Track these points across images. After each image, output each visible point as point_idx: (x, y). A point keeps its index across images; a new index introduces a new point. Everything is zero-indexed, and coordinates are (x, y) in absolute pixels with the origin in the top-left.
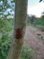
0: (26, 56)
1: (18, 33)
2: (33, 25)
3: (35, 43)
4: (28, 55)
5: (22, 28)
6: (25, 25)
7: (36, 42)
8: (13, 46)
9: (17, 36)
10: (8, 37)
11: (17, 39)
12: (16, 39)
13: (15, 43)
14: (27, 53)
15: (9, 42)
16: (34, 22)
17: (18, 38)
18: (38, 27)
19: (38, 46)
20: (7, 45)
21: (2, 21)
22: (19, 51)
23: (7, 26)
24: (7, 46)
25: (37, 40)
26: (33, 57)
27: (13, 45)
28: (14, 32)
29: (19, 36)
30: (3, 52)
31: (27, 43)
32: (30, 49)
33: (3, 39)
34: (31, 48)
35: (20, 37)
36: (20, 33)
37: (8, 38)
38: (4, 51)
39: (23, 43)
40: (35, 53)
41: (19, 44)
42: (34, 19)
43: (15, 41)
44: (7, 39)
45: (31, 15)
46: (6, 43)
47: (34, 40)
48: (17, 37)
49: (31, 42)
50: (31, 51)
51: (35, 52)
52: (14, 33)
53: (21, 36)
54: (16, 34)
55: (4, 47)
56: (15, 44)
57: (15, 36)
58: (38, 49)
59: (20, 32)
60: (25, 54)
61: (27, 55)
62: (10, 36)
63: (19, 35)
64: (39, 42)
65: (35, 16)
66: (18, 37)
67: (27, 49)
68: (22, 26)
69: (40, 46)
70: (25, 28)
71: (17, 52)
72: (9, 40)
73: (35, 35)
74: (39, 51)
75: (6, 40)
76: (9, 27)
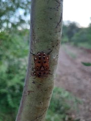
0: (56, 106)
1: (39, 65)
2: (72, 43)
3: (76, 81)
4: (62, 106)
5: (50, 51)
6: (57, 45)
7: (79, 79)
8: (27, 93)
9: (38, 70)
10: (19, 68)
11: (37, 78)
12: (34, 77)
13: (32, 87)
14: (59, 101)
15: (22, 78)
16: (74, 38)
17: (39, 76)
18: (82, 48)
19: (82, 87)
20: (18, 84)
21: (7, 36)
22: (41, 106)
23: (18, 46)
24: (17, 87)
25: (79, 75)
26: (72, 109)
27: (29, 92)
28: (30, 60)
29: (42, 71)
30: (9, 99)
31: (58, 80)
32: (64, 93)
33: (9, 72)
34: (67, 90)
35: (44, 73)
36: (45, 65)
37: (20, 71)
38: (13, 97)
39: (51, 88)
40: (74, 101)
41: (42, 90)
42: (74, 31)
43: (34, 83)
44: (18, 73)
45: (68, 21)
46: (16, 80)
47: (74, 75)
48: (38, 72)
49: (67, 79)
50: (67, 97)
51: (76, 99)
52: (30, 63)
53: (47, 72)
54: (34, 66)
55: (13, 88)
56: (32, 89)
57: (33, 69)
58: (81, 93)
59: (45, 62)
60: (55, 103)
61: (58, 105)
62: (24, 66)
63: (42, 69)
64: (85, 78)
65: (77, 25)
66: (40, 73)
67: (59, 93)
68: (50, 46)
69: (86, 86)
70: (58, 51)
71: (38, 108)
72: (23, 75)
73: (76, 64)
74: (83, 98)
75: (17, 76)
76: (21, 47)
